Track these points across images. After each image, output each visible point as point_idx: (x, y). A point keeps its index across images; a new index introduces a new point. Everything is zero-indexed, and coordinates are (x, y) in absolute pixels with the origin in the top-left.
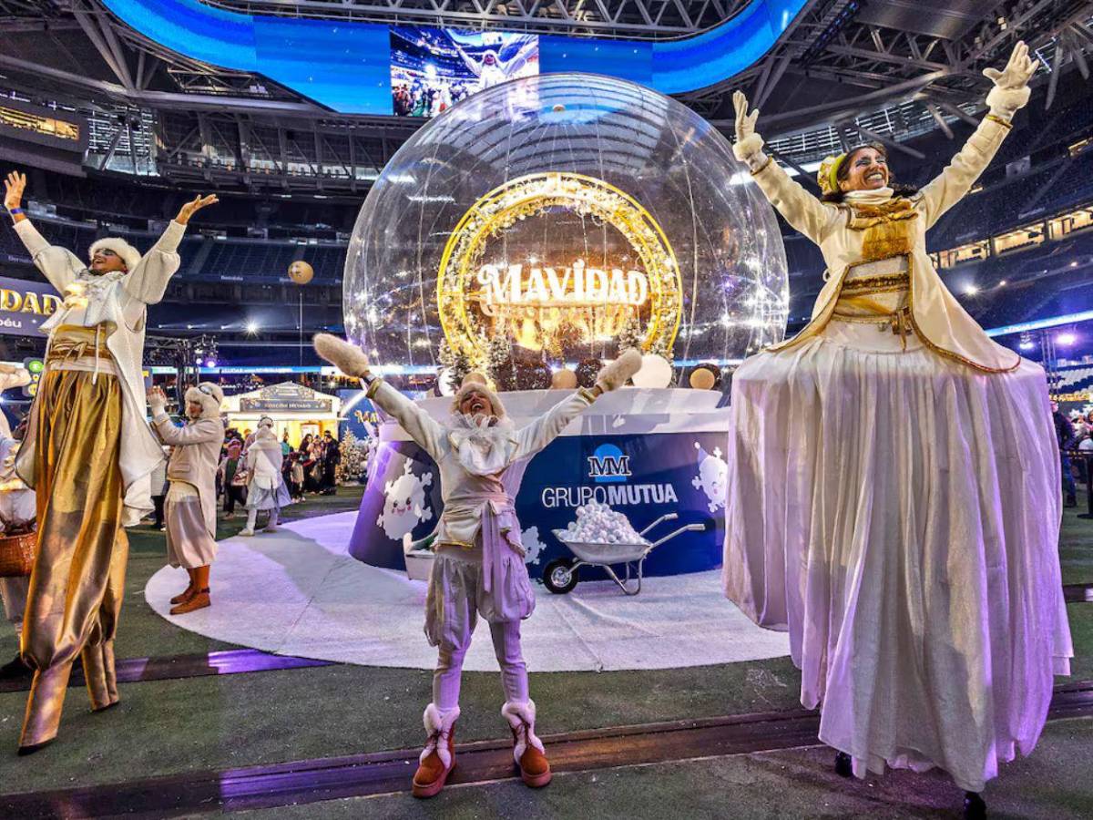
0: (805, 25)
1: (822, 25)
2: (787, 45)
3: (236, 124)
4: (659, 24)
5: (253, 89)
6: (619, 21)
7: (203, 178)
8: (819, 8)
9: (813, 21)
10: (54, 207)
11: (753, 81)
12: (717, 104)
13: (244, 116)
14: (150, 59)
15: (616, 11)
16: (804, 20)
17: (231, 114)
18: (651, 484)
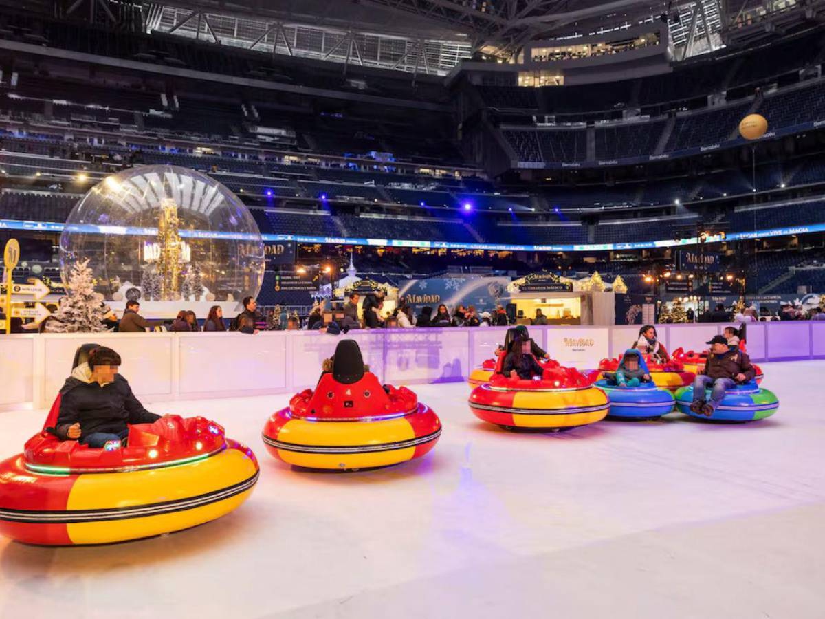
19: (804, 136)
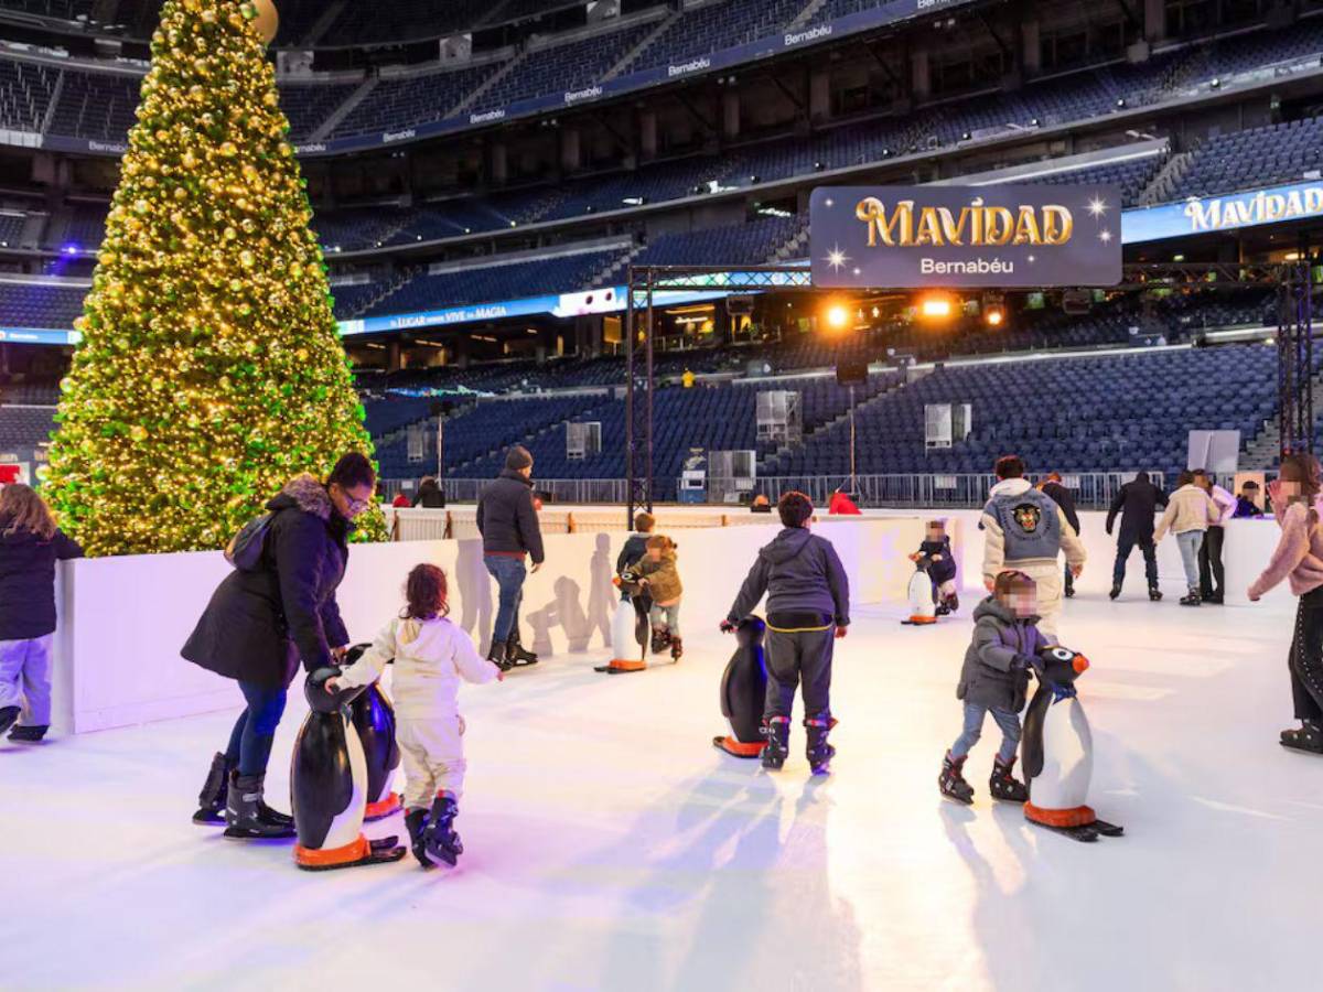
19: (951, 22)
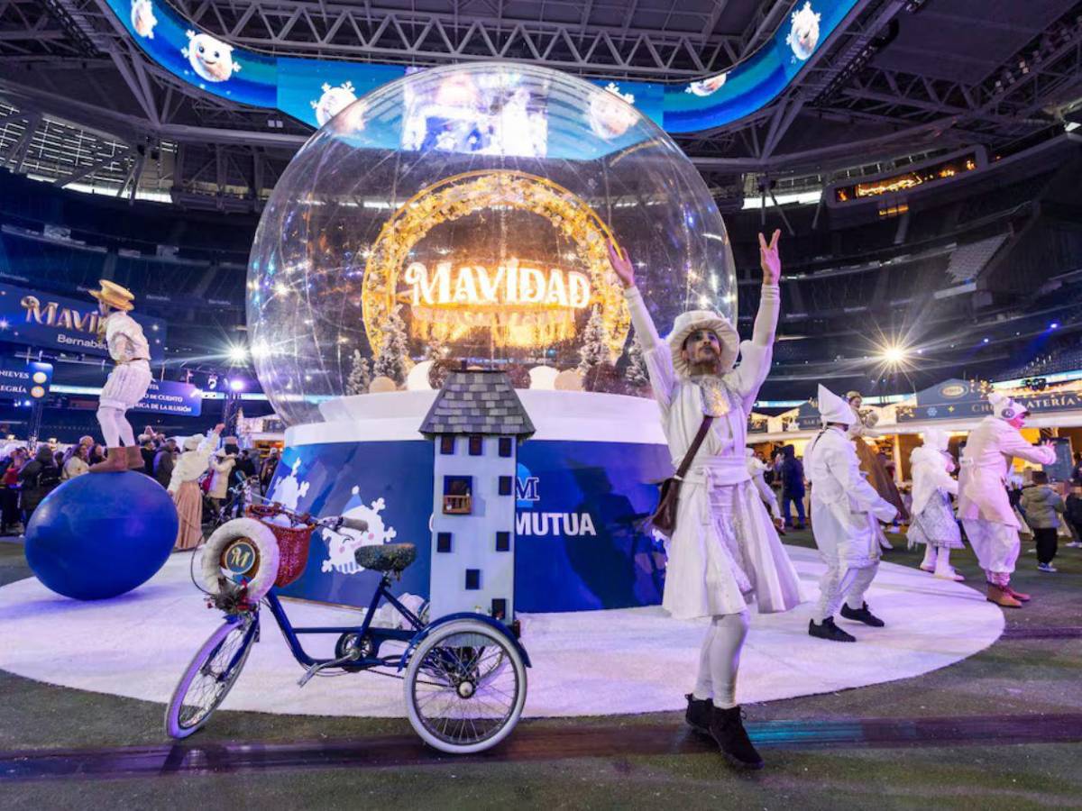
0: (818, 69)
1: (835, 70)
2: (799, 87)
3: (252, 157)
4: (671, 67)
5: (271, 124)
6: (632, 64)
7: (215, 206)
8: (831, 54)
9: (826, 65)
10: (69, 231)
11: (765, 121)
12: (729, 143)
13: (260, 149)
14: (177, 95)
15: (628, 55)
16: (817, 65)
17: (248, 147)
18: (563, 512)
